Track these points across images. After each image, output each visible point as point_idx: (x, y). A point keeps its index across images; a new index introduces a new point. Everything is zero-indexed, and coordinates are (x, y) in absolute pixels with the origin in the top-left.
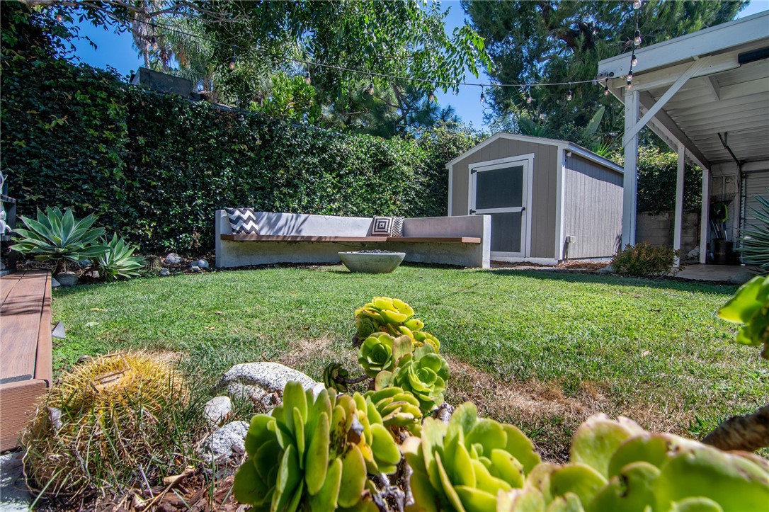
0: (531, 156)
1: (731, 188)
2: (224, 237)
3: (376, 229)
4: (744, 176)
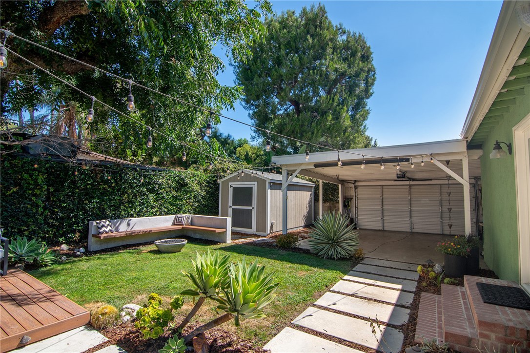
0: (256, 183)
1: (353, 193)
2: (94, 236)
3: (177, 222)
4: (356, 187)
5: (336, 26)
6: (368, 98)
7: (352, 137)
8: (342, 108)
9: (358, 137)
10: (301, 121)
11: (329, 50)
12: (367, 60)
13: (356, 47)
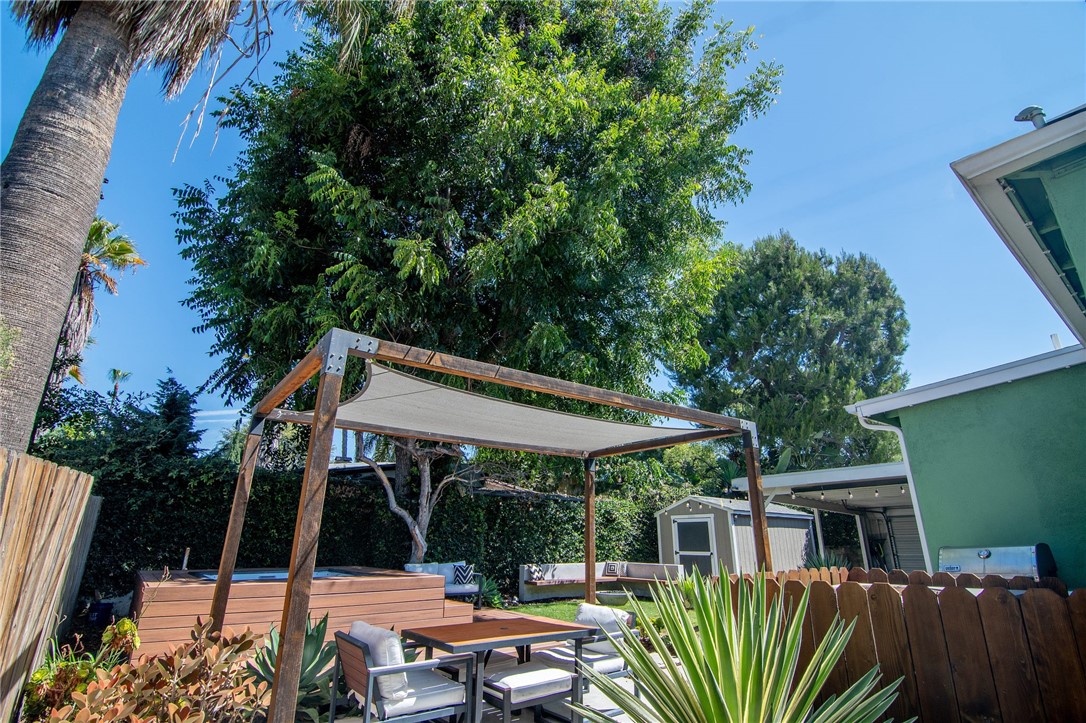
0: (712, 516)
2: (526, 582)
3: (609, 571)
4: (889, 520)
5: (816, 254)
6: (899, 353)
8: (847, 382)
10: (774, 410)
11: (808, 296)
12: (883, 295)
13: (856, 279)
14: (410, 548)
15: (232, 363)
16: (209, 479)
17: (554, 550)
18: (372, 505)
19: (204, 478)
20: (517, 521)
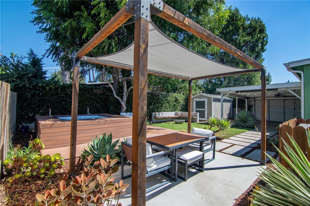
0: (207, 99)
1: (253, 103)
2: (154, 117)
3: (176, 114)
4: (255, 101)
5: (245, 17)
6: (263, 52)
7: (253, 75)
9: (257, 74)
11: (241, 31)
12: (263, 32)
13: (256, 26)
14: (121, 108)
15: (53, 46)
16: (53, 87)
17: (161, 108)
18: (107, 95)
19: (51, 86)
20: (151, 100)
